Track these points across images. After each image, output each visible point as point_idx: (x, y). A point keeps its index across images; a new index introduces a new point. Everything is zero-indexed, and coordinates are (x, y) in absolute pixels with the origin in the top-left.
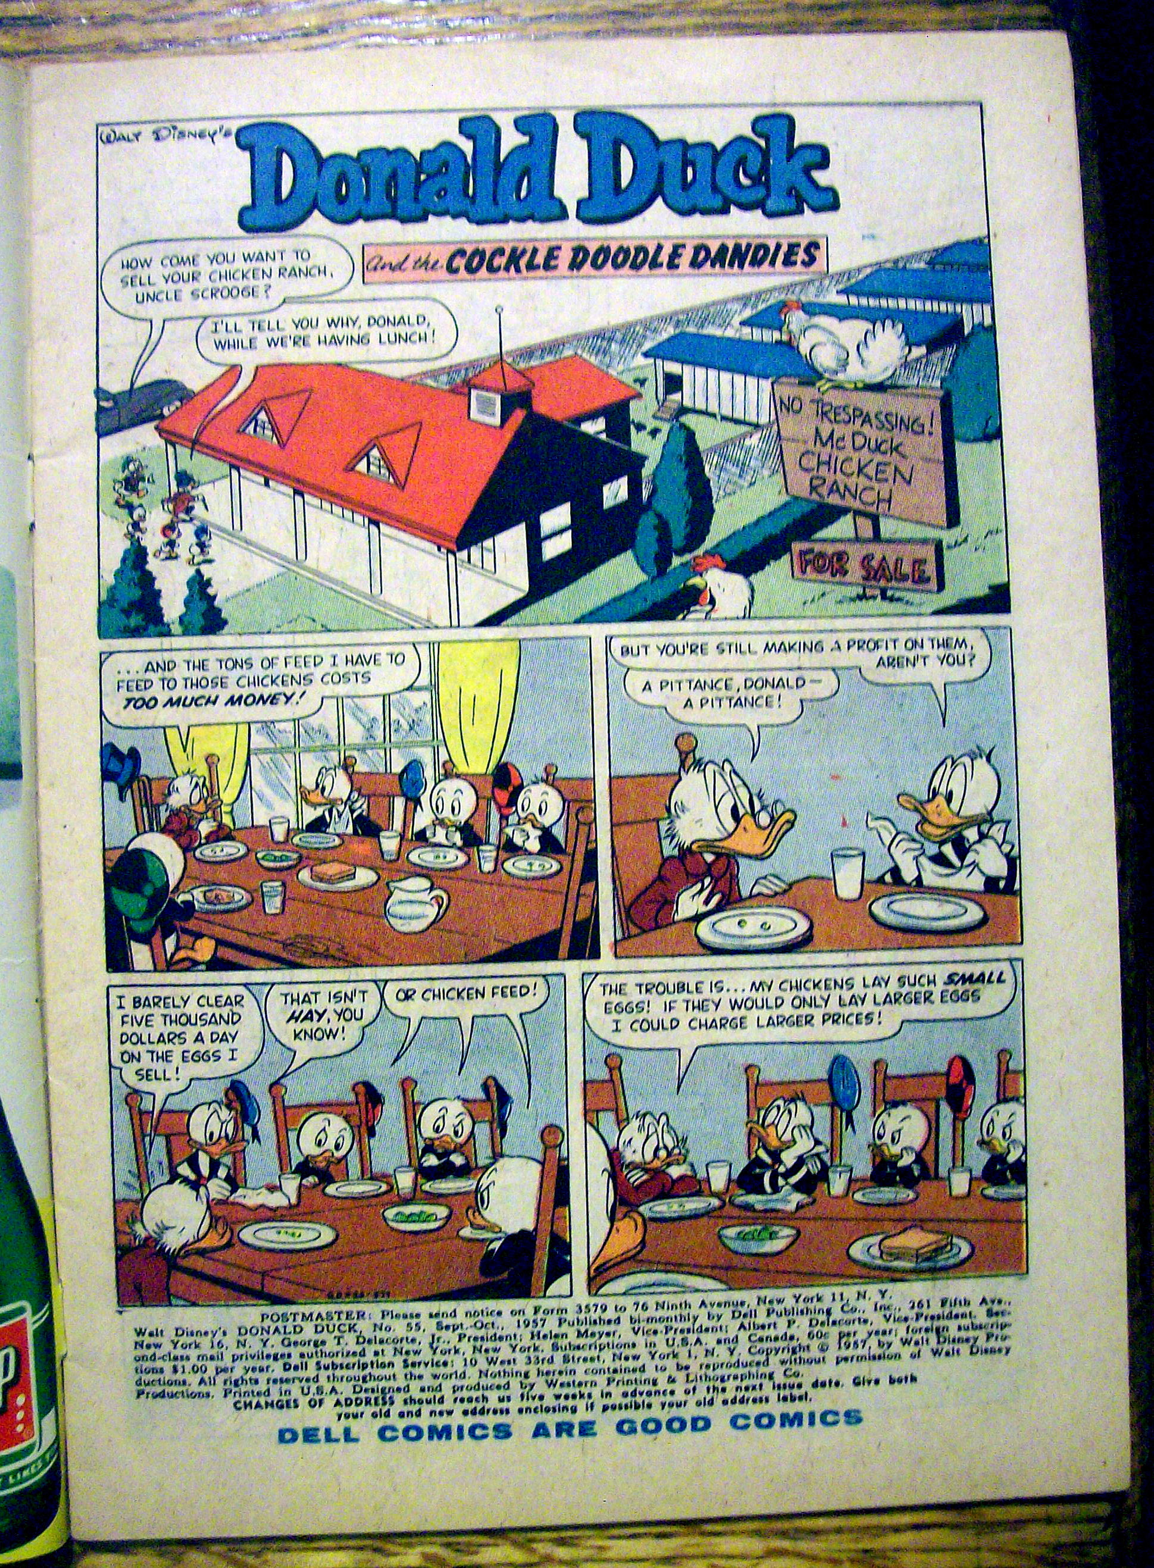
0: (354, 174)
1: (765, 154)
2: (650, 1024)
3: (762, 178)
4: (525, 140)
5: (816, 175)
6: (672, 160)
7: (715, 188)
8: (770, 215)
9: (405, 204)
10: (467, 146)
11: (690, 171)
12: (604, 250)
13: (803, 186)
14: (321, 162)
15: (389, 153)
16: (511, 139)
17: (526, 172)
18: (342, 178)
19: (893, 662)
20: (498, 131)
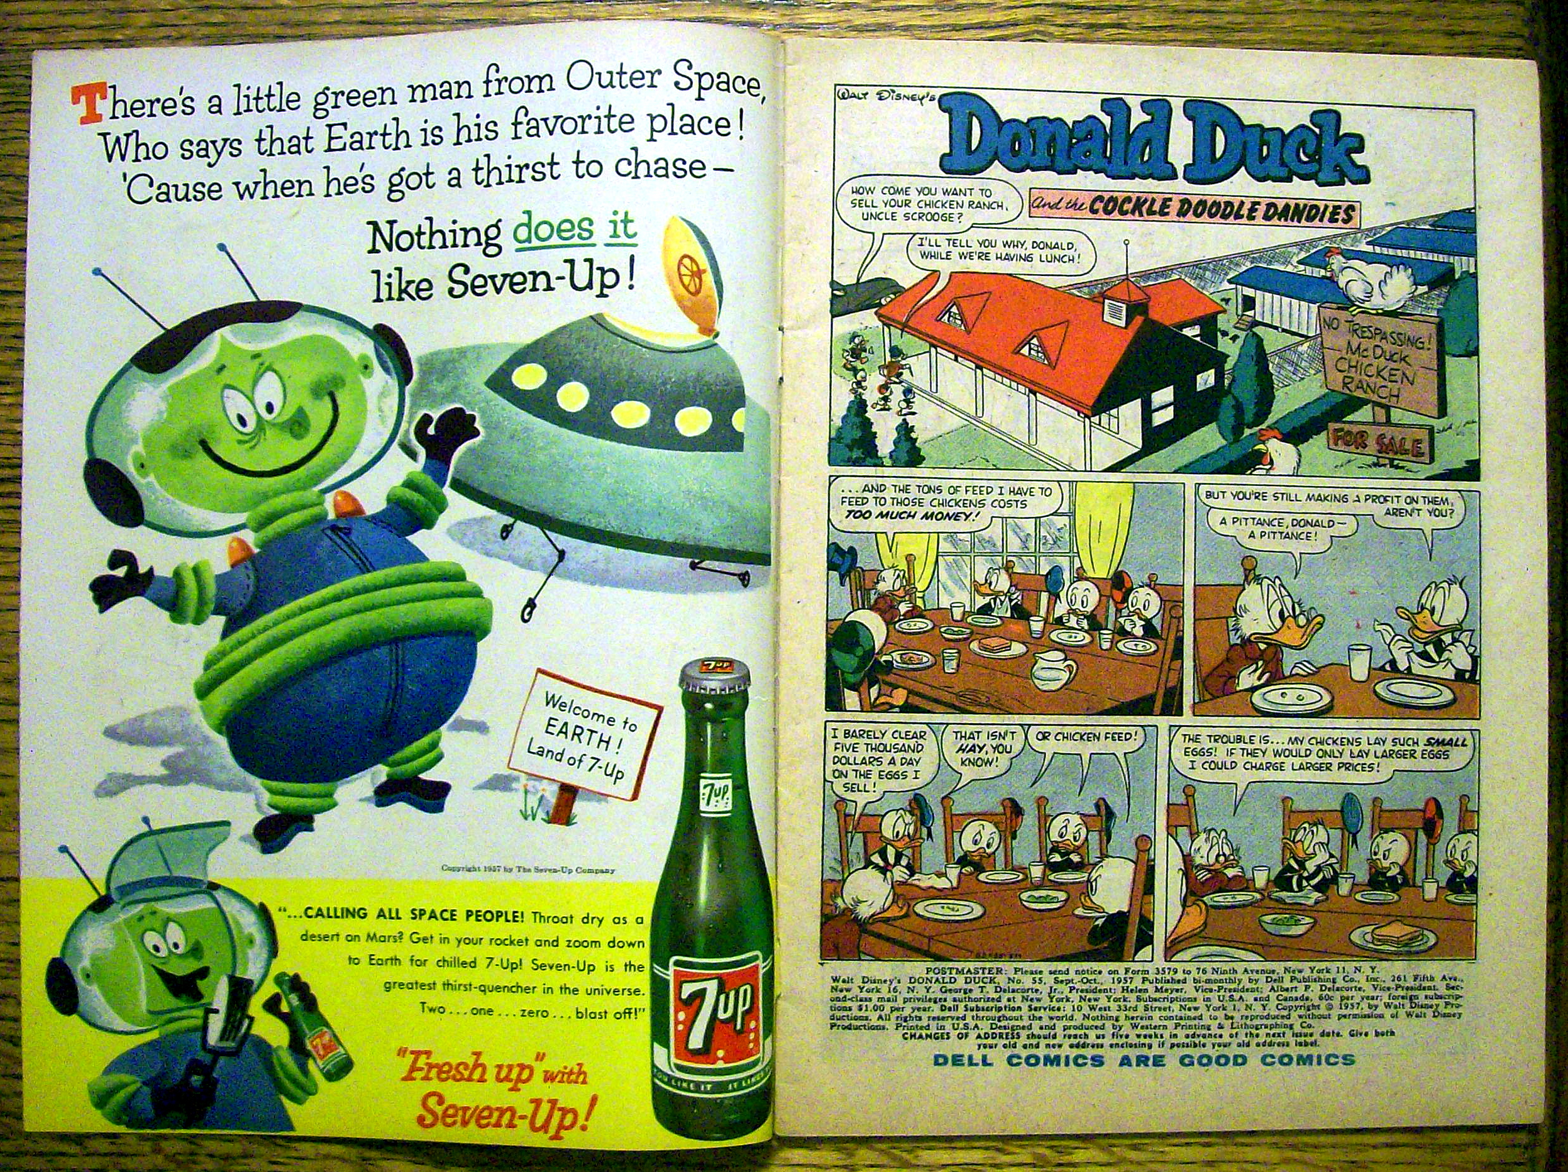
0: (1024, 134)
1: (1319, 138)
2: (1217, 765)
3: (1316, 157)
4: (1148, 118)
5: (1354, 156)
6: (1253, 139)
7: (1283, 164)
8: (1321, 185)
9: (1060, 162)
10: (1106, 120)
11: (1265, 149)
12: (1202, 203)
13: (1346, 165)
14: (1001, 124)
15: (1050, 121)
16: (1138, 117)
17: (1148, 142)
18: (1016, 138)
19: (1397, 512)
20: (1129, 109)
